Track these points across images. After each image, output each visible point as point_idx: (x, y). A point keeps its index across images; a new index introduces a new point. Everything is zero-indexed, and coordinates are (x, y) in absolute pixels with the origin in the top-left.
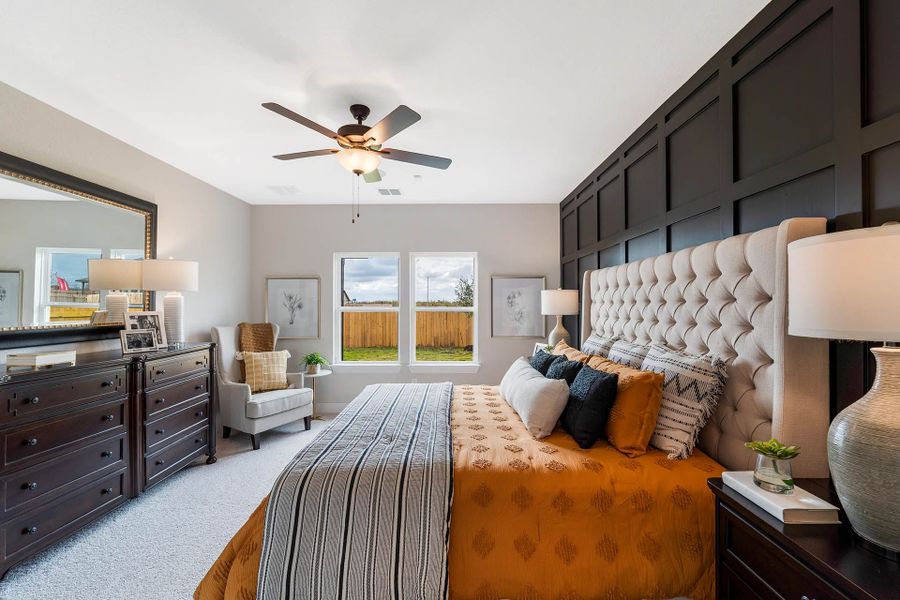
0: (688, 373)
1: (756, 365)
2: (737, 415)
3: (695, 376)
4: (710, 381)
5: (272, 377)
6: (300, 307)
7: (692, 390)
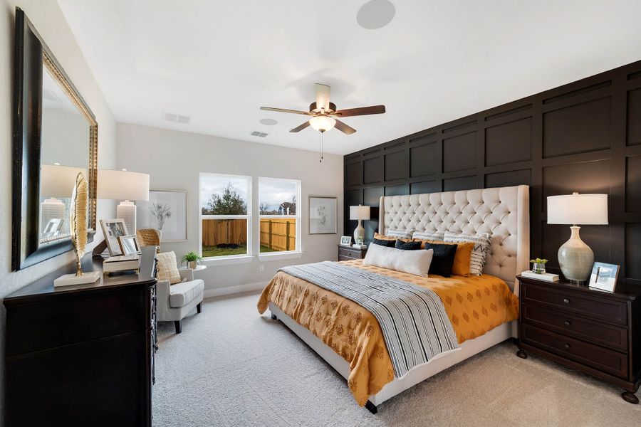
0: (477, 242)
1: (504, 237)
2: (494, 256)
3: (480, 243)
4: (484, 244)
5: (172, 273)
6: (168, 215)
7: (479, 249)
